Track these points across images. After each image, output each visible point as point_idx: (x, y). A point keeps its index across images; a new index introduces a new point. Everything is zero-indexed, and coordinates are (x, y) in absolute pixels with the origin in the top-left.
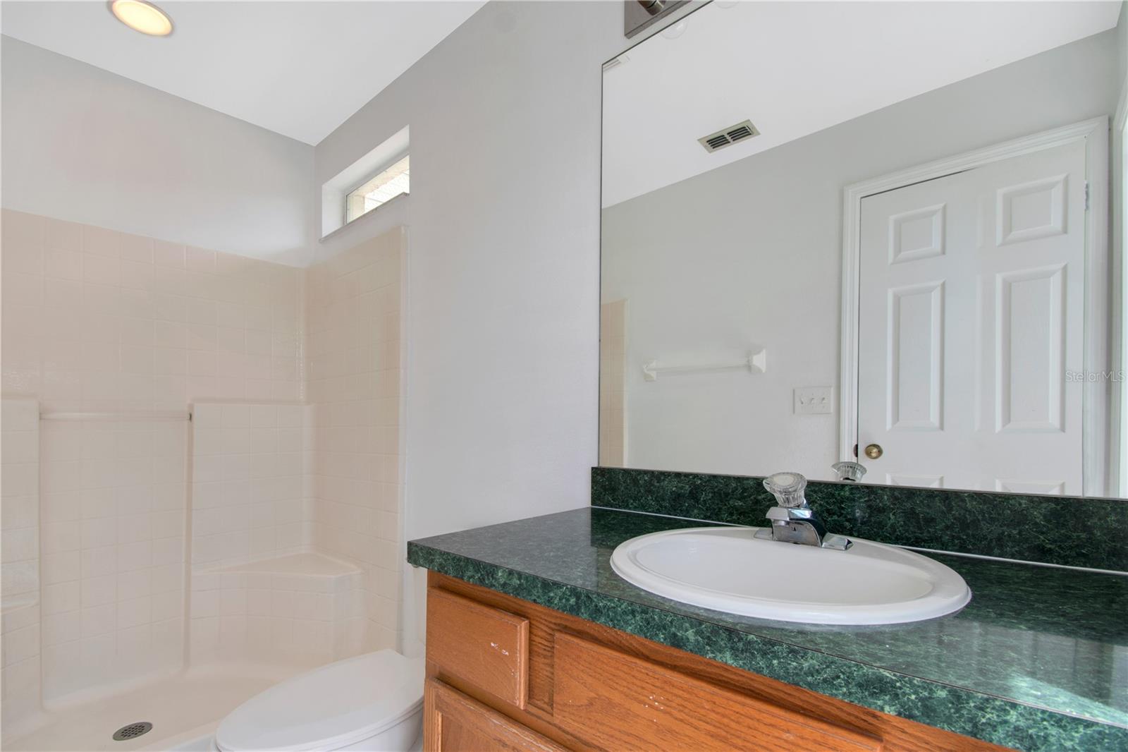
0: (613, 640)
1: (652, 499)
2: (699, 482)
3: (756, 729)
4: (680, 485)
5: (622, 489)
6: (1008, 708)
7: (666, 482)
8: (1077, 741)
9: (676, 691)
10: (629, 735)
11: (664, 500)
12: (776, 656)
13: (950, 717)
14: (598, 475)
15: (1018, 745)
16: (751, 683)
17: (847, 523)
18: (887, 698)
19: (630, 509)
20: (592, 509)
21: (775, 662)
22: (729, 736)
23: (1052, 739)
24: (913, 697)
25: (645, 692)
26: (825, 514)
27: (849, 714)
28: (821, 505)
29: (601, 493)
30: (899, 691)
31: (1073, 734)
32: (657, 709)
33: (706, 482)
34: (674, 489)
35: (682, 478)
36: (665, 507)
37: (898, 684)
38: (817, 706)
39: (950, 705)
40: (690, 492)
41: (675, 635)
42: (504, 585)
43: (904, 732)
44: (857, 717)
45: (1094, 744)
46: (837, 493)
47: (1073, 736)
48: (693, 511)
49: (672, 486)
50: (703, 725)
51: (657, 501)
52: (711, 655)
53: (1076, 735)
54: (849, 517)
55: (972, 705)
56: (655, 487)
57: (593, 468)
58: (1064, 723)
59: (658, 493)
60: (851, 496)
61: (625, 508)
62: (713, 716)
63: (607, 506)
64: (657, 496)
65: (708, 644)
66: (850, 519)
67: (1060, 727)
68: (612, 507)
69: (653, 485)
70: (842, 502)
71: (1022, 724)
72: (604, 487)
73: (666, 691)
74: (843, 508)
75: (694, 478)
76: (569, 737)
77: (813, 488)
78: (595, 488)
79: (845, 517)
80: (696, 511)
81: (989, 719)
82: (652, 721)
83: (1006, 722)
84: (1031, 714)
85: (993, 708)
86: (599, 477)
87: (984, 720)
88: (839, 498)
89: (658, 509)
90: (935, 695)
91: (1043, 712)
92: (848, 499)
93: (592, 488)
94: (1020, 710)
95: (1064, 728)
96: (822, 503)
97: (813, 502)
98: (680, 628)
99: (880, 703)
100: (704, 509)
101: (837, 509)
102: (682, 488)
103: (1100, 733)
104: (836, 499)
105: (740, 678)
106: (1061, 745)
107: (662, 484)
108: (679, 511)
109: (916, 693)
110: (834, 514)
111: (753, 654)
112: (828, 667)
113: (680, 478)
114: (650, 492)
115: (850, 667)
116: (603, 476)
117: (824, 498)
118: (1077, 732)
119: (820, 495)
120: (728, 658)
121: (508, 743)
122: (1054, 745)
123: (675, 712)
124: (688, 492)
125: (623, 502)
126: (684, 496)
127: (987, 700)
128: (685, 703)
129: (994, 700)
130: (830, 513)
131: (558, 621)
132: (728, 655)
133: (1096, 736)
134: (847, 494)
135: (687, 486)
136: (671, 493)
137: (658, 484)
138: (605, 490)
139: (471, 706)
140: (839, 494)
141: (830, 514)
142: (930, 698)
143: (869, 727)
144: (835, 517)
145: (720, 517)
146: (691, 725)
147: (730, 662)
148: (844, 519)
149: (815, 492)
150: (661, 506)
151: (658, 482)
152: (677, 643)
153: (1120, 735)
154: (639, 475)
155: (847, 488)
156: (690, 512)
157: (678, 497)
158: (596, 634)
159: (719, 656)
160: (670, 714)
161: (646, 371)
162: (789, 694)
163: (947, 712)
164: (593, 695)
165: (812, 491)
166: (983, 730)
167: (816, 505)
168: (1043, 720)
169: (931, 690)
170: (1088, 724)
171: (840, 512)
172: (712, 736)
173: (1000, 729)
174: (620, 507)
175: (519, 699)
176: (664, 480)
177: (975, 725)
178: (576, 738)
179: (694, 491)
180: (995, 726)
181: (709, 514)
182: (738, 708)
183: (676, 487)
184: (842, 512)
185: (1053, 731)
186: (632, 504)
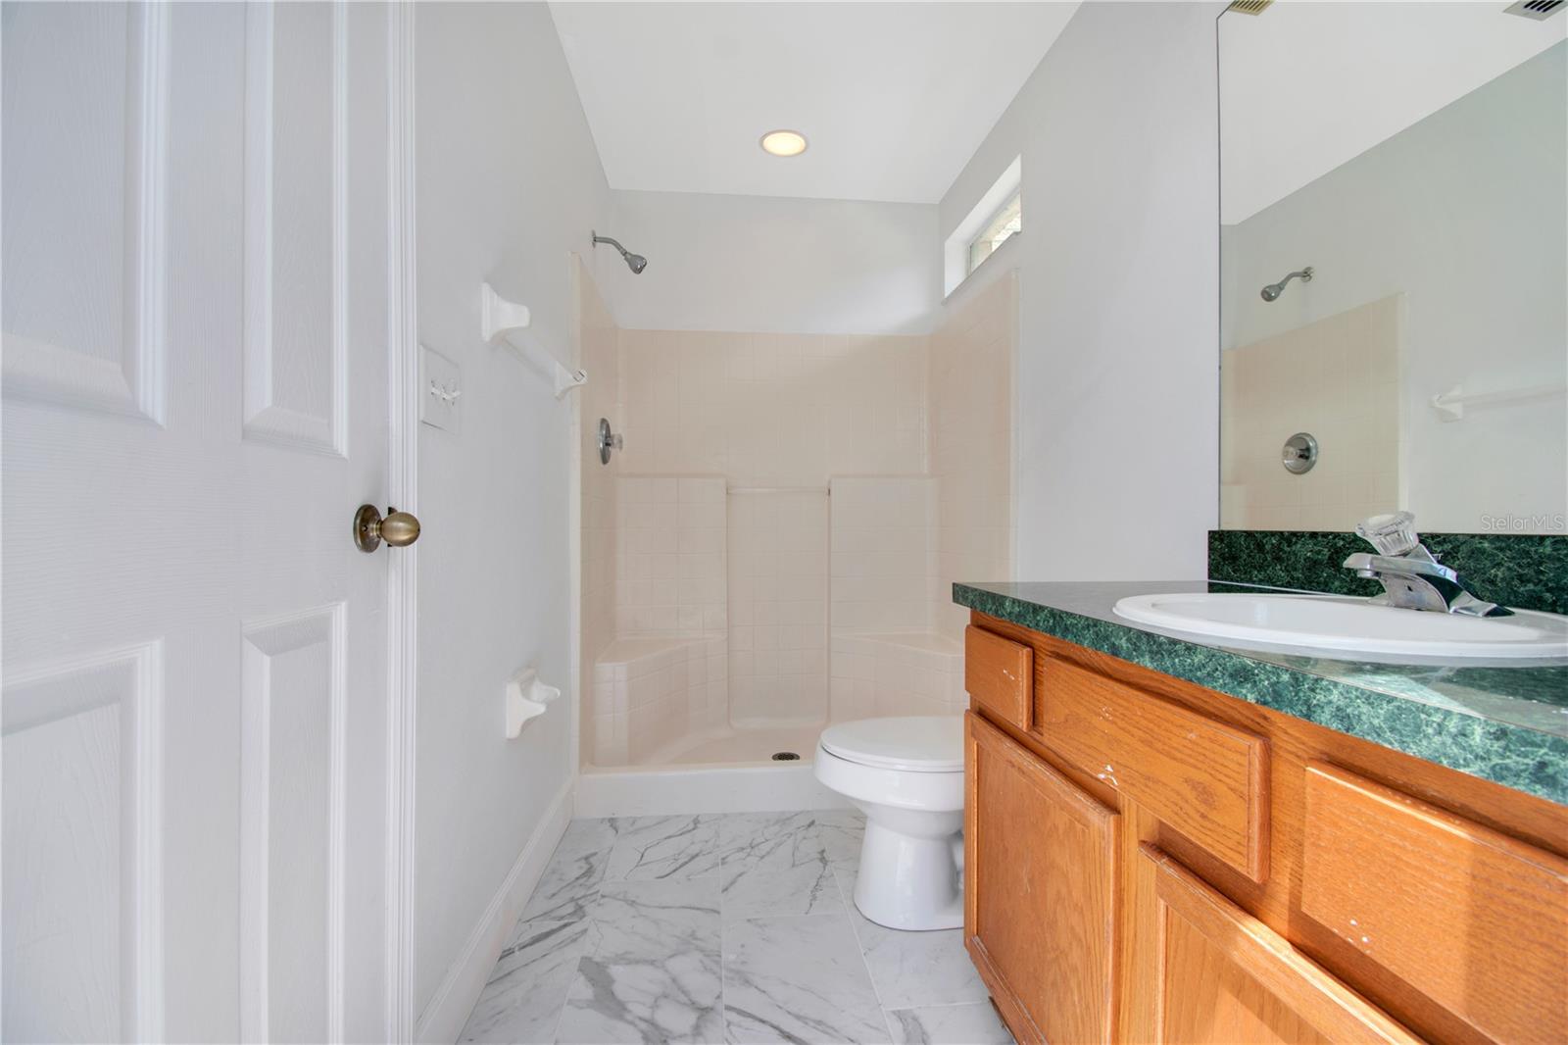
0: (1088, 663)
1: (1281, 569)
2: (1341, 543)
3: (1171, 732)
4: (1316, 548)
5: (1245, 556)
6: (1331, 687)
7: (1299, 546)
8: (1382, 719)
9: (1120, 701)
10: (1090, 747)
11: (1295, 570)
12: (1178, 656)
13: (1291, 701)
14: (1216, 540)
15: (1340, 726)
16: (1179, 692)
17: (1548, 595)
18: (1249, 686)
19: (1254, 582)
20: (1209, 583)
21: (1177, 660)
22: (1153, 741)
23: (1364, 718)
24: (1266, 683)
25: (1100, 705)
26: (1516, 582)
27: (1247, 718)
28: (1509, 569)
29: (1219, 563)
30: (1257, 678)
31: (1379, 711)
32: (1107, 720)
33: (1350, 543)
34: (1309, 554)
35: (1320, 539)
36: (1298, 579)
37: (1256, 671)
38: (1225, 712)
39: (1291, 688)
40: (1330, 558)
41: (1114, 644)
42: (1010, 613)
43: (1286, 733)
44: (1252, 720)
45: (1394, 721)
46: (1533, 549)
47: (1378, 713)
48: (1333, 583)
49: (1305, 550)
50: (1135, 731)
51: (1288, 571)
52: (1137, 660)
53: (1382, 712)
54: (1550, 585)
55: (1306, 686)
56: (1285, 552)
57: (1210, 532)
58: (1372, 700)
59: (1288, 560)
60: (1555, 553)
61: (1247, 582)
62: (1144, 722)
63: (1226, 580)
64: (1288, 565)
65: (1135, 650)
66: (1552, 588)
67: (1369, 704)
68: (1232, 580)
69: (1282, 550)
70: (1541, 564)
71: (1342, 703)
72: (1222, 555)
73: (1114, 702)
74: (1542, 572)
75: (1334, 539)
76: (1062, 761)
77: (1498, 544)
78: (1213, 557)
79: (1546, 585)
80: (1337, 583)
81: (1318, 700)
82: (1104, 732)
83: (1330, 702)
84: (1347, 692)
85: (1321, 689)
86: (1217, 543)
87: (1315, 702)
88: (1537, 556)
89: (1289, 582)
90: (1281, 680)
91: (1357, 689)
92: (1549, 557)
93: (1209, 557)
94: (1340, 688)
95: (1371, 704)
96: (1511, 565)
97: (1498, 564)
98: (1117, 637)
99: (1244, 691)
100: (1348, 579)
101: (1533, 574)
102: (1319, 552)
103: (1399, 708)
104: (1531, 558)
105: (1172, 690)
106: (1371, 723)
107: (1294, 548)
108: (1315, 584)
109: (1268, 679)
110: (1529, 581)
111: (1162, 654)
112: (1211, 660)
113: (1316, 538)
114: (1278, 559)
115: (1224, 659)
116: (1222, 541)
117: (1514, 558)
118: (1381, 709)
119: (1508, 553)
120: (1146, 662)
121: (1016, 764)
122: (1365, 723)
123: (1120, 723)
124: (1327, 557)
125: (1245, 573)
126: (1321, 563)
127: (1316, 680)
128: (1125, 712)
129: (1322, 679)
130: (1522, 579)
131: (1053, 649)
132: (1147, 658)
133: (1396, 711)
134: (1548, 550)
135: (1326, 550)
136: (1305, 560)
137: (1289, 549)
138: (1224, 559)
139: (995, 732)
140: (1536, 551)
141: (1522, 582)
142: (1278, 682)
143: (1262, 730)
144: (1531, 586)
145: (1368, 591)
146: (1129, 732)
147: (1149, 665)
148: (1544, 588)
149: (1501, 549)
150: (1292, 578)
151: (1288, 546)
152: (1115, 651)
153: (1414, 709)
154: (1264, 537)
155: (1548, 542)
156: (1330, 584)
157: (1313, 564)
158: (1077, 659)
159: (1142, 660)
160: (1116, 723)
161: (1437, 405)
162: (1205, 702)
163: (1289, 696)
164: (1067, 711)
165: (1497, 549)
166: (1314, 712)
167: (1502, 569)
168: (1357, 697)
169: (1278, 674)
170: (1391, 700)
171: (1538, 579)
172: (1142, 742)
173: (1326, 710)
174: (1242, 581)
175: (1022, 721)
176: (1296, 543)
177: (1309, 709)
178: (1065, 761)
179: (1334, 556)
180: (1323, 707)
181: (1354, 587)
182: (1159, 712)
183: (1311, 551)
184: (1541, 577)
185: (1365, 708)
186: (1256, 576)
